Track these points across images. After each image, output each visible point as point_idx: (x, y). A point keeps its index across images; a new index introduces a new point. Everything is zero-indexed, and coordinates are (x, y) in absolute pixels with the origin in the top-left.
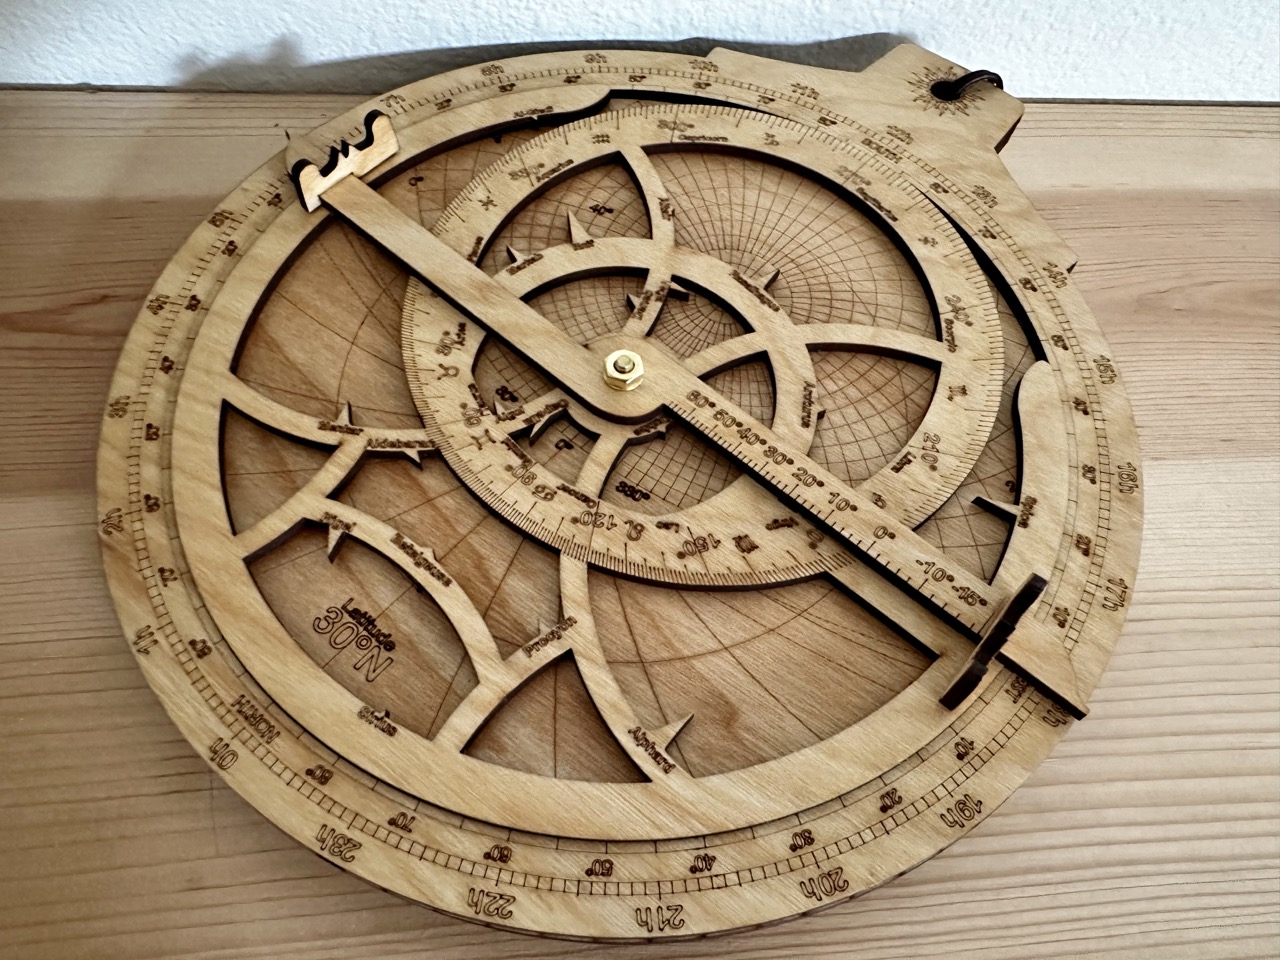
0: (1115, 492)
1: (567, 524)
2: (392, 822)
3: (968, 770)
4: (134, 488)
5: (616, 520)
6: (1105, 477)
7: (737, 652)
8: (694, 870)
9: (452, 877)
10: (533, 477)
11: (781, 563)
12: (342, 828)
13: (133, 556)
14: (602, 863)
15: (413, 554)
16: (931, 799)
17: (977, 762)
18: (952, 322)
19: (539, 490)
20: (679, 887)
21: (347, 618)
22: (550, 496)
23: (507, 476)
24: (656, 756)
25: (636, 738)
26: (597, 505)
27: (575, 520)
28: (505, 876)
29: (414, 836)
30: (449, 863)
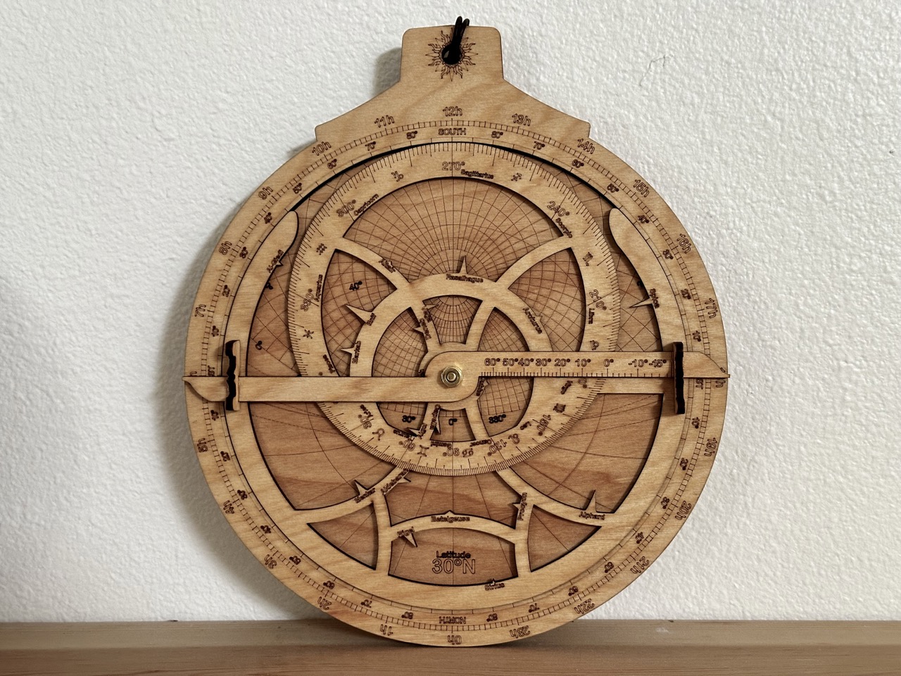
0: (683, 255)
1: (488, 458)
2: (530, 611)
3: (703, 430)
4: (316, 586)
5: (505, 440)
6: (675, 251)
7: (590, 451)
8: (638, 542)
9: (565, 610)
10: (457, 450)
11: (579, 405)
12: (517, 627)
13: (346, 608)
14: (608, 565)
15: (445, 520)
16: (697, 452)
17: (704, 424)
18: (560, 219)
19: (464, 453)
20: (638, 551)
21: (443, 559)
22: (471, 453)
23: (447, 458)
24: (595, 517)
25: (584, 517)
26: (491, 440)
27: (490, 454)
28: (581, 595)
29: (541, 609)
30: (560, 607)
